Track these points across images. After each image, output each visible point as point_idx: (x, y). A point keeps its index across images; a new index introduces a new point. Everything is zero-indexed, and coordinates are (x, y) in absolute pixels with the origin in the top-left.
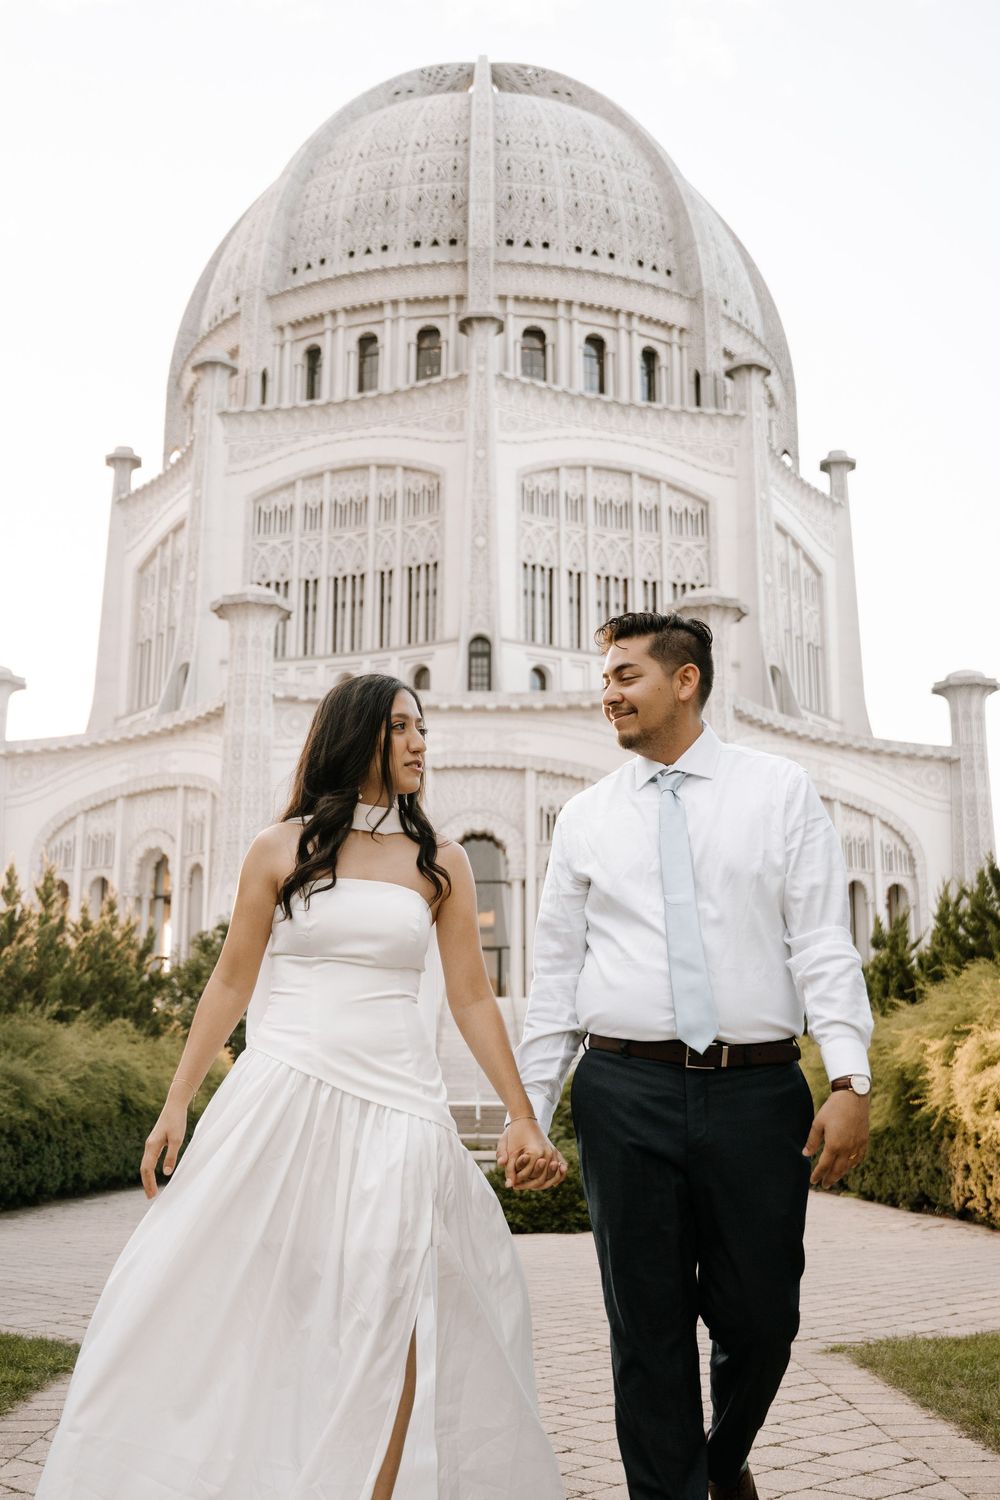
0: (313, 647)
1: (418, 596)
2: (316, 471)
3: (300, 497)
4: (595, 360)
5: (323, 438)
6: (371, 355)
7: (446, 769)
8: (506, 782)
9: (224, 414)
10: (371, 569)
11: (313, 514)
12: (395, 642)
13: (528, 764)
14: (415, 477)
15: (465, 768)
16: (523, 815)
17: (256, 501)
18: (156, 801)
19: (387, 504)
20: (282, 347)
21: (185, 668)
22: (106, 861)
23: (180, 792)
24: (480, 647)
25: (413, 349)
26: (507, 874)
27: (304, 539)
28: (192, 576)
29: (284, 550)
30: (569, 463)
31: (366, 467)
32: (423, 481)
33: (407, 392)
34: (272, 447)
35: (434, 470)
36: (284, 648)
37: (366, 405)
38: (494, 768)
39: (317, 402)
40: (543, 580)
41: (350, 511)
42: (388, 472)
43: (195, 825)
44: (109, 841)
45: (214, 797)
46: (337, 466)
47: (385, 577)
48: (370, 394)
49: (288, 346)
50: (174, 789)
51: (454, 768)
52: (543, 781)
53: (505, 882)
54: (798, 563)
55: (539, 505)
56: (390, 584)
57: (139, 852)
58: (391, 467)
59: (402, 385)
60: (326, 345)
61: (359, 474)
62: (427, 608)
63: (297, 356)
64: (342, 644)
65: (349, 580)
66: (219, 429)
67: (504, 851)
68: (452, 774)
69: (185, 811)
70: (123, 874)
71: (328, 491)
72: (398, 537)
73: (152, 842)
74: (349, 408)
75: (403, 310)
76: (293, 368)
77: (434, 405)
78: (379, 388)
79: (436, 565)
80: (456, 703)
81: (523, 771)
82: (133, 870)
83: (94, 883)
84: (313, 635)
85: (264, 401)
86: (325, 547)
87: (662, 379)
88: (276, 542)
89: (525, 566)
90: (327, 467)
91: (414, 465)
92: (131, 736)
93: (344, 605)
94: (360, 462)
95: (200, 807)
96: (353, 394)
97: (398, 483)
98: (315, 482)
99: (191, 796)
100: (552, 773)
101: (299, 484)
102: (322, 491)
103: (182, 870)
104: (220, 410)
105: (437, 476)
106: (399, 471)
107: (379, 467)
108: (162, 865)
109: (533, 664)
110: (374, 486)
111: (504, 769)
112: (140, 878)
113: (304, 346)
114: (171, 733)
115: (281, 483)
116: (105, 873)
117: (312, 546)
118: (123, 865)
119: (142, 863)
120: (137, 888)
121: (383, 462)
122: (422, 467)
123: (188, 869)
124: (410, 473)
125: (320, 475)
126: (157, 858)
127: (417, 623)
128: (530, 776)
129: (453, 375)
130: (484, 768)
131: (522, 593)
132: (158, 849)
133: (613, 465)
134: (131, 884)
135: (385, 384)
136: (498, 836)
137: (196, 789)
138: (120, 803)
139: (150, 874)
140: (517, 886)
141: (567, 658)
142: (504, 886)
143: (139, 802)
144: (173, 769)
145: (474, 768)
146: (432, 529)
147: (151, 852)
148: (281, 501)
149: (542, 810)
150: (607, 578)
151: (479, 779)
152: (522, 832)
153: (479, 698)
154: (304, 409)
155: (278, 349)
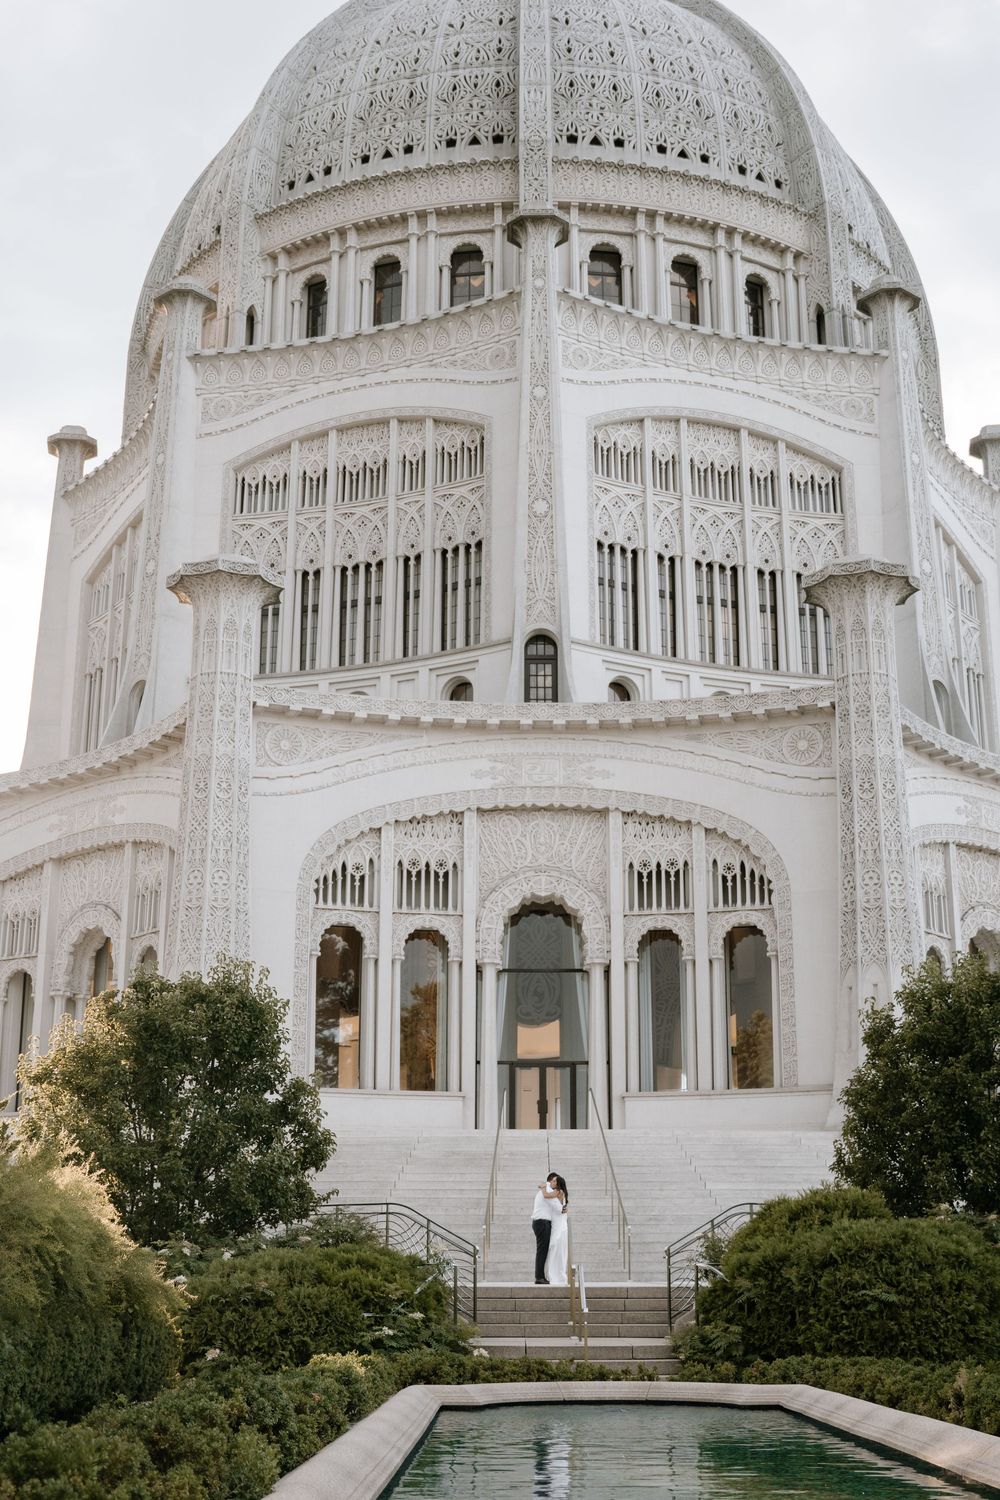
0: (313, 660)
1: (455, 588)
2: (318, 429)
3: (297, 463)
4: (685, 291)
5: (326, 386)
6: (392, 286)
7: (495, 810)
8: (581, 828)
9: (196, 358)
10: (392, 551)
11: (314, 485)
12: (424, 648)
13: (612, 804)
14: (449, 432)
15: (523, 809)
16: (605, 874)
17: (237, 470)
18: (96, 867)
19: (414, 469)
20: (275, 281)
21: (140, 685)
22: (29, 950)
23: (128, 849)
24: (540, 649)
25: (446, 274)
26: (583, 959)
27: (301, 519)
28: (150, 568)
29: (276, 532)
30: (656, 413)
31: (384, 422)
32: (461, 436)
33: (438, 320)
34: (260, 400)
35: (475, 419)
36: (273, 663)
37: (385, 342)
38: (563, 809)
39: (320, 339)
40: (624, 567)
41: (362, 480)
42: (414, 427)
43: (147, 894)
44: (33, 923)
45: (172, 852)
46: (346, 421)
47: (410, 564)
48: (389, 326)
49: (282, 278)
50: (119, 846)
51: (507, 810)
52: (632, 827)
53: (581, 970)
54: (952, 565)
55: (616, 466)
56: (417, 574)
57: (73, 935)
58: (419, 421)
59: (432, 312)
60: (332, 274)
61: (375, 432)
62: (468, 604)
63: (293, 290)
64: (352, 655)
65: (362, 569)
66: (188, 378)
67: (579, 927)
68: (505, 817)
69: (134, 876)
70: (50, 968)
71: (335, 455)
72: (428, 510)
73: (90, 921)
74: (363, 346)
75: (432, 223)
76: (290, 306)
77: (476, 336)
78: (402, 318)
79: (479, 545)
80: (510, 717)
81: (604, 813)
82: (64, 960)
83: (12, 979)
84: (314, 644)
85: (251, 340)
86: (329, 527)
87: (773, 317)
88: (265, 523)
89: (600, 545)
90: (332, 423)
91: (449, 415)
92: (63, 776)
93: (354, 604)
94: (377, 416)
95: (153, 869)
96: (368, 327)
97: (430, 440)
98: (316, 443)
99: (142, 855)
100: (645, 815)
101: (295, 446)
102: (326, 456)
103: (129, 958)
104: (190, 353)
105: (480, 428)
106: (430, 423)
107: (401, 421)
108: (102, 955)
109: (611, 677)
110: (397, 445)
111: (577, 810)
112: (73, 971)
113: (302, 277)
114: (115, 769)
115: (271, 446)
116: (26, 966)
117: (313, 527)
118: (51, 954)
119: (77, 950)
120: (69, 984)
121: (407, 413)
122: (460, 417)
123: (136, 957)
124: (443, 427)
125: (324, 434)
126: (97, 945)
127: (454, 623)
128: (615, 820)
129: (499, 294)
130: (549, 809)
131: (596, 581)
132: (99, 930)
133: (715, 418)
134: (62, 979)
135: (410, 312)
136: (571, 903)
137: (151, 845)
138: (49, 868)
139: (88, 967)
140: (597, 976)
141: (658, 668)
142: (578, 976)
143: (74, 868)
144: (119, 819)
145: (536, 809)
146: (474, 498)
147: (88, 935)
148: (271, 469)
149: (631, 866)
150: (710, 566)
151: (542, 822)
152: (605, 900)
153: (542, 711)
154: (302, 348)
155: (269, 283)
